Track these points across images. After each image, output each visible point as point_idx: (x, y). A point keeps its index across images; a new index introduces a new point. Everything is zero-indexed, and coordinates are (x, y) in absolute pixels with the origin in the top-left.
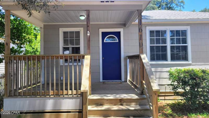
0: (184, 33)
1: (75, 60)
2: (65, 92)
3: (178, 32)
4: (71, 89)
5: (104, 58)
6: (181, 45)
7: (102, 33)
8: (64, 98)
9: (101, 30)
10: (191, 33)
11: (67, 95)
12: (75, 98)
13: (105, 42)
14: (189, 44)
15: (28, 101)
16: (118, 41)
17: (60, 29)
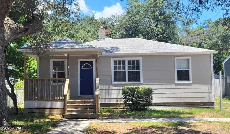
0: (138, 62)
1: (61, 81)
2: (56, 98)
3: (134, 62)
4: (59, 97)
5: (81, 80)
6: (136, 70)
7: (80, 62)
8: (55, 101)
9: (79, 61)
10: (142, 62)
11: (57, 99)
12: (61, 101)
13: (82, 68)
14: (141, 70)
15: (37, 103)
16: (91, 68)
17: (51, 59)
